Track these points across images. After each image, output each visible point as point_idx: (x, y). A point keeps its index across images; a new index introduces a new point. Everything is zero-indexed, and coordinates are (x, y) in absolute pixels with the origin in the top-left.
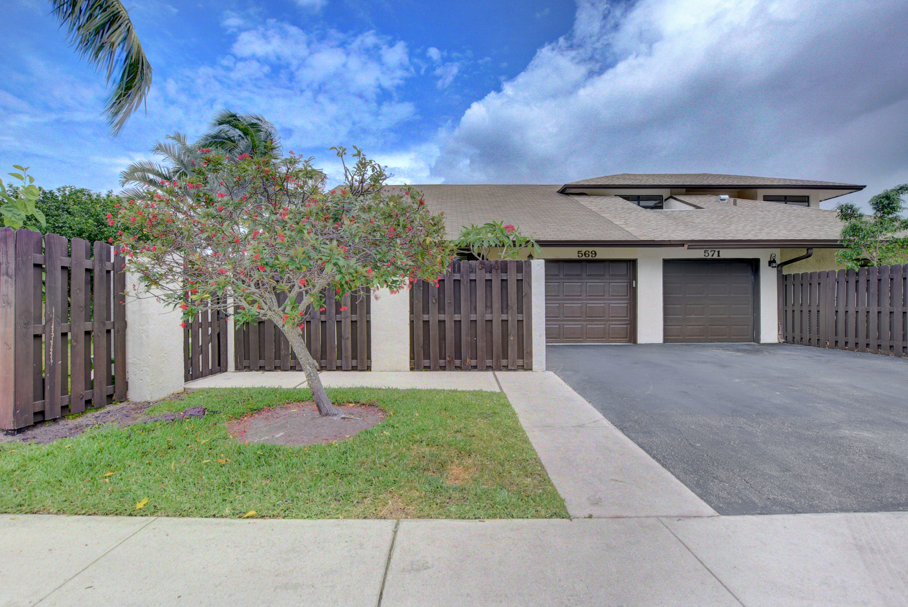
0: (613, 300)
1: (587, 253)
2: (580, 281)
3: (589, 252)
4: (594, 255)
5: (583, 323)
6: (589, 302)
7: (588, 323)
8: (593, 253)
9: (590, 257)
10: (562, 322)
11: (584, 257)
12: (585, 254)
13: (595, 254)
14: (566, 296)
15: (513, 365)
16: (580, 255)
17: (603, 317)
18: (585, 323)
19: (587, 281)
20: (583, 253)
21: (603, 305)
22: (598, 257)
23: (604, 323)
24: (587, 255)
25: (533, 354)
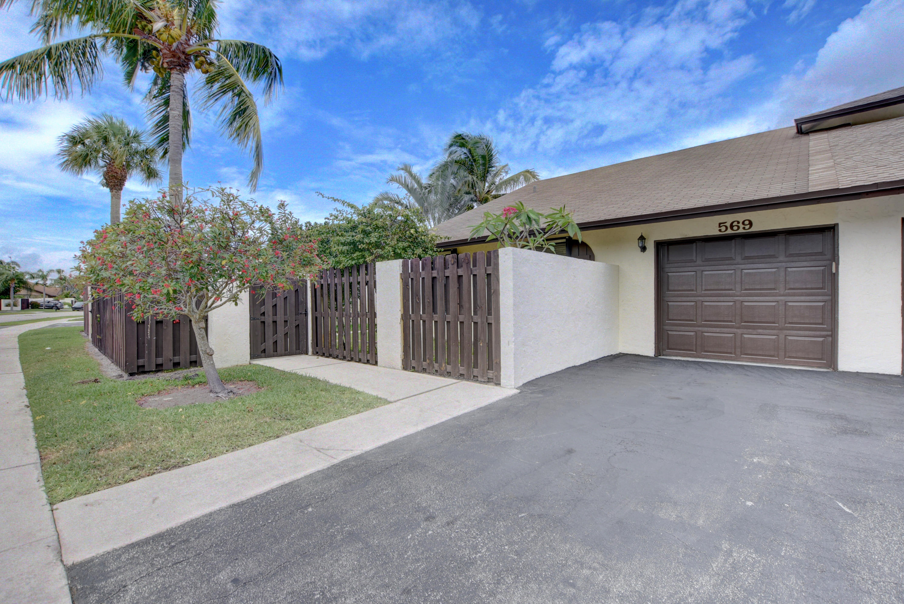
0: (794, 295)
1: (735, 224)
2: (733, 267)
3: (738, 222)
4: (747, 227)
5: (735, 330)
6: (746, 298)
7: (745, 331)
8: (747, 222)
9: (741, 231)
10: (700, 329)
11: (729, 231)
12: (732, 226)
13: (751, 224)
14: (706, 290)
15: (483, 377)
16: (723, 229)
17: (774, 323)
18: (739, 331)
19: (743, 266)
20: (728, 225)
21: (774, 304)
22: (754, 229)
23: (775, 332)
24: (735, 228)
25: (502, 366)
